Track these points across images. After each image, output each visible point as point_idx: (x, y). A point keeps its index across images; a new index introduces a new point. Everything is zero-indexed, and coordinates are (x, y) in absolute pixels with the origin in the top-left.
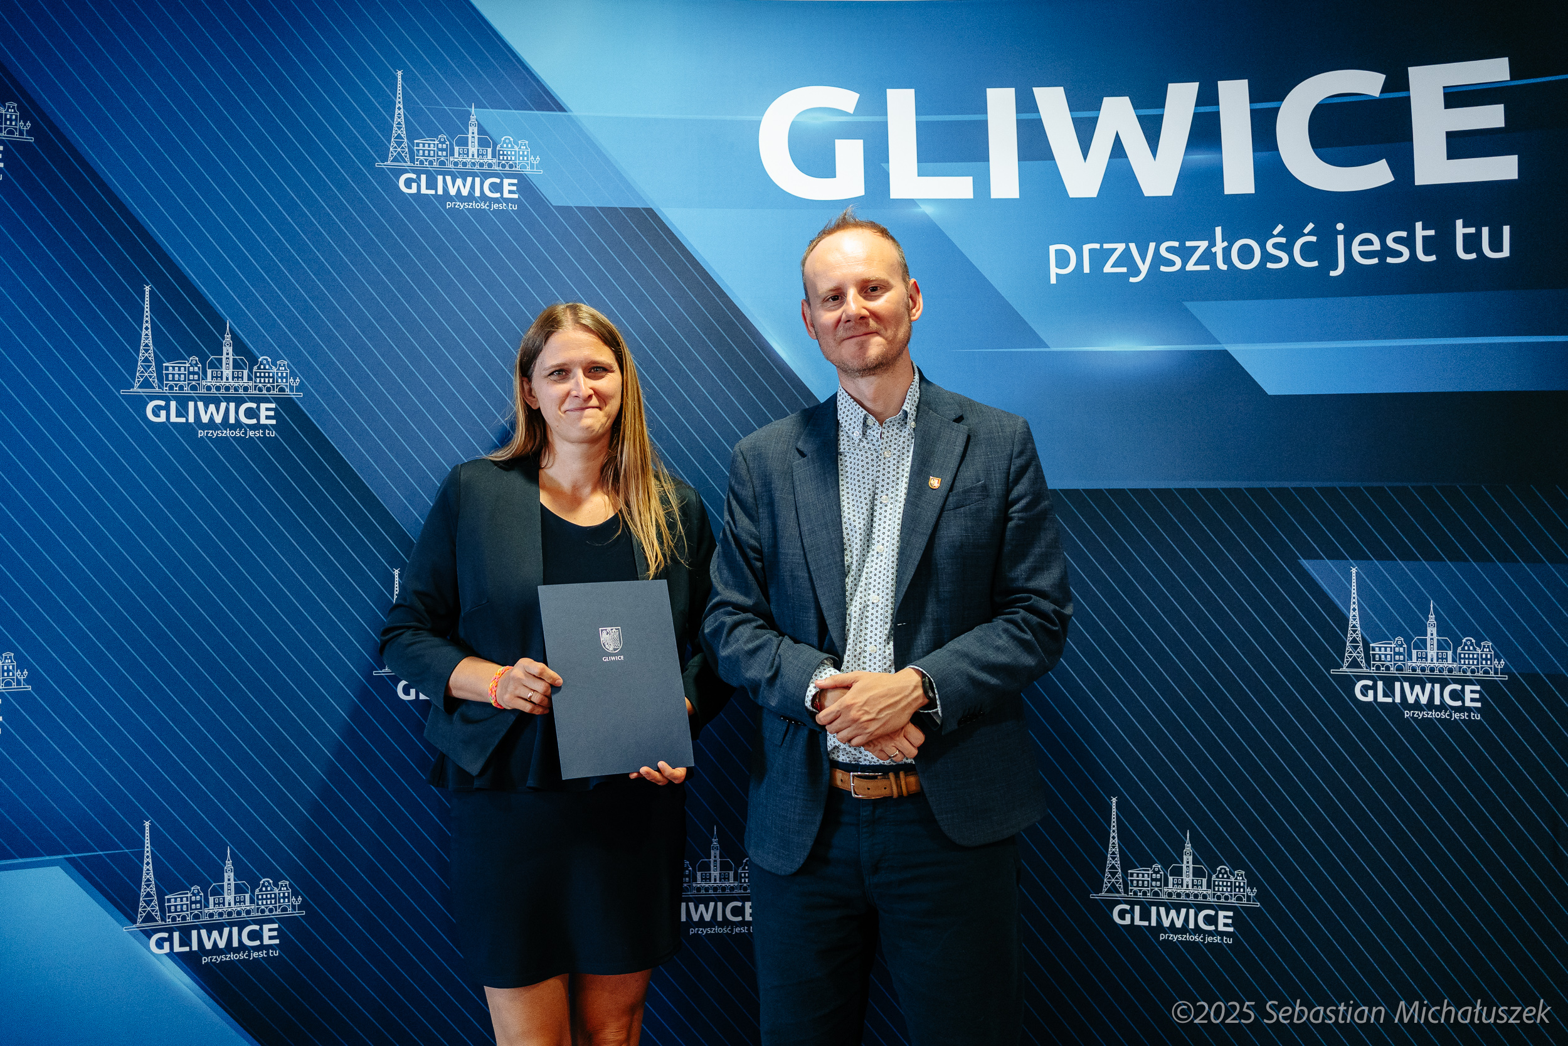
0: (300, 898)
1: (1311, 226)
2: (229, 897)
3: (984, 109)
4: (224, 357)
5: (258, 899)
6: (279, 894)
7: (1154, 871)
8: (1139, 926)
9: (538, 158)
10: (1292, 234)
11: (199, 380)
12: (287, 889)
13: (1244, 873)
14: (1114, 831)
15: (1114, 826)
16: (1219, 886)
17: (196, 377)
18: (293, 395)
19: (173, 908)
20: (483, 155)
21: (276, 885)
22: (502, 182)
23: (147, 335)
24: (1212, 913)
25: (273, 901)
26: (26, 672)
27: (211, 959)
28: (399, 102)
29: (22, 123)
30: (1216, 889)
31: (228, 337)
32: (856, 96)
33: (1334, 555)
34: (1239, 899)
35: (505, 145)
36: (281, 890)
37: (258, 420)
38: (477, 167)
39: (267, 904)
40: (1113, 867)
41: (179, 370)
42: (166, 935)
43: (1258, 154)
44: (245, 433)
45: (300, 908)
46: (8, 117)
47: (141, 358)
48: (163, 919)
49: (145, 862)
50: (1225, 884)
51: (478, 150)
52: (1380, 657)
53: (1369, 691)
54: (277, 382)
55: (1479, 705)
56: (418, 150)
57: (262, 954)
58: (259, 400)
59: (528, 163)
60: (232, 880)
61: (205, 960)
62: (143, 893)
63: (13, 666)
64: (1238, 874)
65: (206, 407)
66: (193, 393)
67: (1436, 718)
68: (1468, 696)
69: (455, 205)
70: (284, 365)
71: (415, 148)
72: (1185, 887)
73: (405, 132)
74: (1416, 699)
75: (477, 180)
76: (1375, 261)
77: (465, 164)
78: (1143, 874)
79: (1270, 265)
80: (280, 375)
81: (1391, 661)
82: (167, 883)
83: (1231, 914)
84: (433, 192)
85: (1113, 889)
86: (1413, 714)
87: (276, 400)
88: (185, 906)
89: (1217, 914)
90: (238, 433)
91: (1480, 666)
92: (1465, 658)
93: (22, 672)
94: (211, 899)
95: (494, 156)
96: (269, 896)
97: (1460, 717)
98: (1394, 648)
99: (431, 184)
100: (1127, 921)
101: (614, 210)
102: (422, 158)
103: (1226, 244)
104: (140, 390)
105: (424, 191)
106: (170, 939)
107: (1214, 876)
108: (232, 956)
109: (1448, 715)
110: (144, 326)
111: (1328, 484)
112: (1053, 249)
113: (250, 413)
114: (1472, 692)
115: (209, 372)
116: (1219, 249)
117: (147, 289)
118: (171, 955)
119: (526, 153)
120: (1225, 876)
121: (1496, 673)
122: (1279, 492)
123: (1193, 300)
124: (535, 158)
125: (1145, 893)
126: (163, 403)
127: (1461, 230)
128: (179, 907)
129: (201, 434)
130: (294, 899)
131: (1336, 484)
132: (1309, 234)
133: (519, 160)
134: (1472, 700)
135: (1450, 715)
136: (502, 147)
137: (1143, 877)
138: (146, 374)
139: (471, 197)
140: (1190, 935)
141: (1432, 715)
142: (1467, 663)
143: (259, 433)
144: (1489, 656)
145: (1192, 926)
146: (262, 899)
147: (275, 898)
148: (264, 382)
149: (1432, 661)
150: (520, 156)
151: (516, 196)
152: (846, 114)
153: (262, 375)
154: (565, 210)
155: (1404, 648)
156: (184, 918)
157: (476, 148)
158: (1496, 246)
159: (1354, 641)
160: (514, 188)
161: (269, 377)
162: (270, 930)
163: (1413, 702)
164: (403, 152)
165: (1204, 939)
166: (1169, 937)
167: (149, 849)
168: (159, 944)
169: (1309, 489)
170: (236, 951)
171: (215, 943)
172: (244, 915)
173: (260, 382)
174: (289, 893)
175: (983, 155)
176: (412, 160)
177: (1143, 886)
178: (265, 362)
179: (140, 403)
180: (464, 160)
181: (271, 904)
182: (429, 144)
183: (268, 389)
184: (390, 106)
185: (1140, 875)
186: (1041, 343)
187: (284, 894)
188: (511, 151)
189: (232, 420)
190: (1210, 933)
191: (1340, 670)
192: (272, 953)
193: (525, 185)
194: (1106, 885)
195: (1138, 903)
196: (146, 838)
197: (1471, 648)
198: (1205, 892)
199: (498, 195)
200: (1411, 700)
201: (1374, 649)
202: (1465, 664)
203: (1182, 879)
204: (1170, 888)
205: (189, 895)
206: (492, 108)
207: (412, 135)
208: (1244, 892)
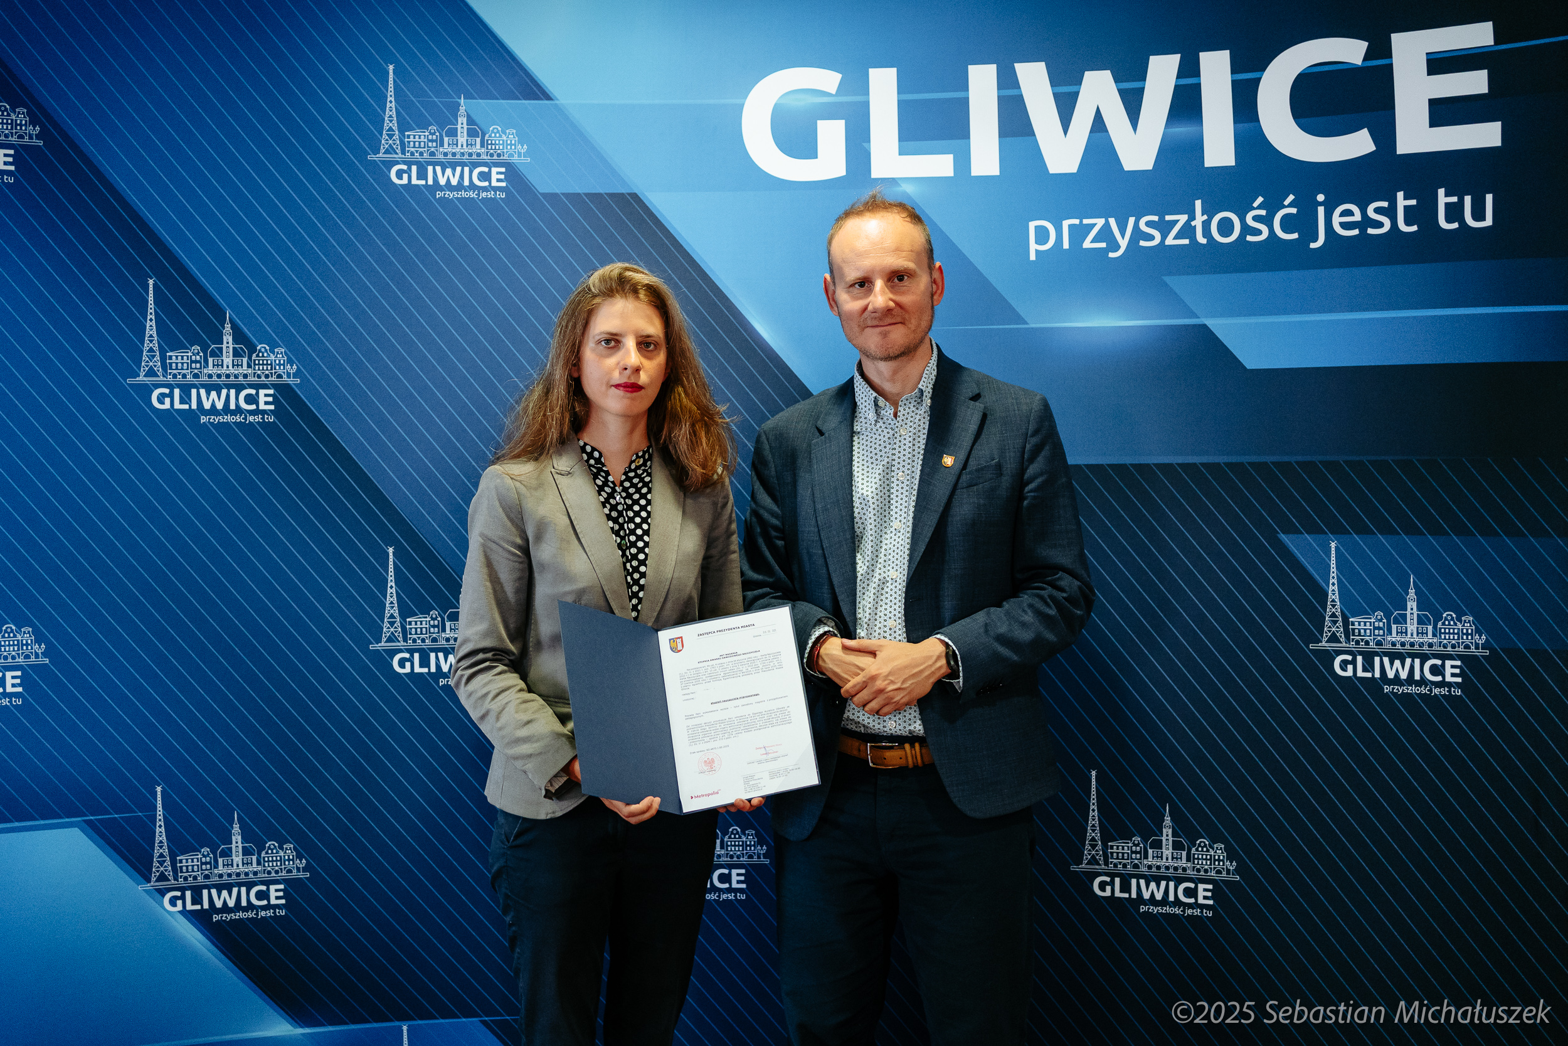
0: (304, 861)
1: (1291, 198)
2: (237, 859)
3: (966, 88)
4: (224, 346)
5: (264, 861)
6: (284, 856)
7: (1133, 843)
8: (1119, 898)
9: (525, 146)
10: (1272, 206)
11: (201, 368)
12: (292, 852)
13: (1223, 846)
14: (1093, 804)
15: (1094, 799)
16: (1198, 859)
17: (198, 365)
18: (291, 381)
19: (184, 868)
20: (471, 145)
21: (282, 848)
22: (490, 171)
23: (151, 326)
24: (1192, 885)
25: (279, 864)
26: (43, 646)
27: (222, 917)
28: (391, 96)
29: (31, 127)
30: (1196, 862)
31: (228, 327)
32: (840, 76)
33: (1314, 530)
34: (1219, 872)
35: (493, 135)
36: (286, 853)
37: (258, 406)
38: (466, 156)
39: (273, 866)
40: (1093, 839)
41: (182, 359)
42: (178, 894)
43: (1241, 125)
44: (245, 419)
45: (305, 869)
46: (18, 122)
47: (146, 348)
48: (176, 879)
49: (158, 825)
50: (1204, 857)
51: (467, 140)
52: (1359, 632)
53: (1348, 666)
54: (275, 369)
55: (1459, 680)
56: (409, 142)
57: (270, 913)
58: (258, 387)
59: (515, 152)
60: (240, 842)
61: (216, 918)
62: (156, 854)
63: (32, 640)
64: (1217, 848)
65: (208, 394)
66: (195, 381)
67: (1416, 693)
68: (1448, 671)
69: (445, 194)
70: (282, 353)
71: (406, 140)
72: (1164, 860)
73: (396, 125)
74: (1395, 674)
75: (467, 169)
76: (1356, 232)
77: (454, 154)
78: (1123, 847)
79: (1249, 238)
80: (277, 362)
81: (1370, 636)
82: (179, 845)
83: (1210, 887)
84: (423, 182)
85: (1093, 861)
86: (1393, 689)
87: (275, 386)
88: (196, 867)
89: (1196, 887)
90: (239, 419)
91: (1461, 641)
92: (1445, 633)
93: (40, 645)
94: (220, 860)
95: (482, 146)
96: (274, 859)
97: (1440, 692)
98: (1374, 622)
99: (422, 175)
100: (1108, 893)
101: (599, 195)
102: (413, 150)
103: (1205, 217)
104: (145, 379)
105: (414, 181)
106: (183, 898)
107: (1193, 850)
108: (241, 915)
109: (1428, 690)
110: (149, 318)
111: (1308, 458)
112: (1032, 225)
113: (250, 399)
114: (1453, 667)
115: (210, 360)
116: (1198, 222)
117: (151, 282)
118: (184, 912)
119: (513, 142)
120: (1205, 849)
121: (1477, 648)
122: (1258, 466)
123: (1170, 274)
124: (522, 146)
125: (1125, 866)
126: (167, 391)
127: (1443, 199)
128: (190, 868)
129: (204, 419)
130: (298, 861)
131: (1316, 458)
132: (1290, 205)
133: (507, 148)
134: (1453, 675)
135: (1431, 690)
136: (490, 136)
137: (1123, 849)
138: (151, 364)
139: (460, 187)
140: (1170, 907)
141: (1412, 690)
142: (1447, 637)
143: (258, 419)
144: (1470, 631)
145: (1171, 898)
146: (269, 861)
147: (281, 860)
148: (263, 369)
149: (1412, 635)
150: (507, 145)
151: (503, 184)
152: (829, 94)
153: (261, 362)
154: (552, 197)
155: (1384, 623)
156: (195, 878)
157: (465, 138)
158: (1479, 215)
159: (1333, 615)
160: (502, 177)
161: (267, 364)
162: (277, 890)
163: (1392, 677)
164: (394, 144)
165: (1184, 911)
166: (1149, 909)
167: (161, 813)
168: (173, 902)
169: (1289, 463)
170: (245, 909)
171: (225, 902)
172: (251, 876)
173: (259, 370)
174: (293, 856)
175: (963, 132)
176: (403, 152)
177: (1123, 859)
178: (263, 350)
179: (146, 390)
180: (454, 151)
181: (277, 866)
182: (420, 136)
183: (267, 376)
184: (382, 100)
185: (1120, 847)
186: (1019, 319)
187: (289, 856)
188: (499, 141)
189: (233, 406)
190: (1190, 906)
191: (1320, 645)
192: (279, 912)
193: (512, 173)
194: (1087, 856)
195: (1118, 875)
196: (158, 802)
197: (1452, 623)
198: (1184, 865)
199: (486, 184)
200: (1391, 675)
201: (1353, 624)
202: (1445, 639)
203: (1162, 852)
204: (1150, 861)
205: (200, 856)
206: (481, 99)
207: (403, 127)
208: (1223, 865)
